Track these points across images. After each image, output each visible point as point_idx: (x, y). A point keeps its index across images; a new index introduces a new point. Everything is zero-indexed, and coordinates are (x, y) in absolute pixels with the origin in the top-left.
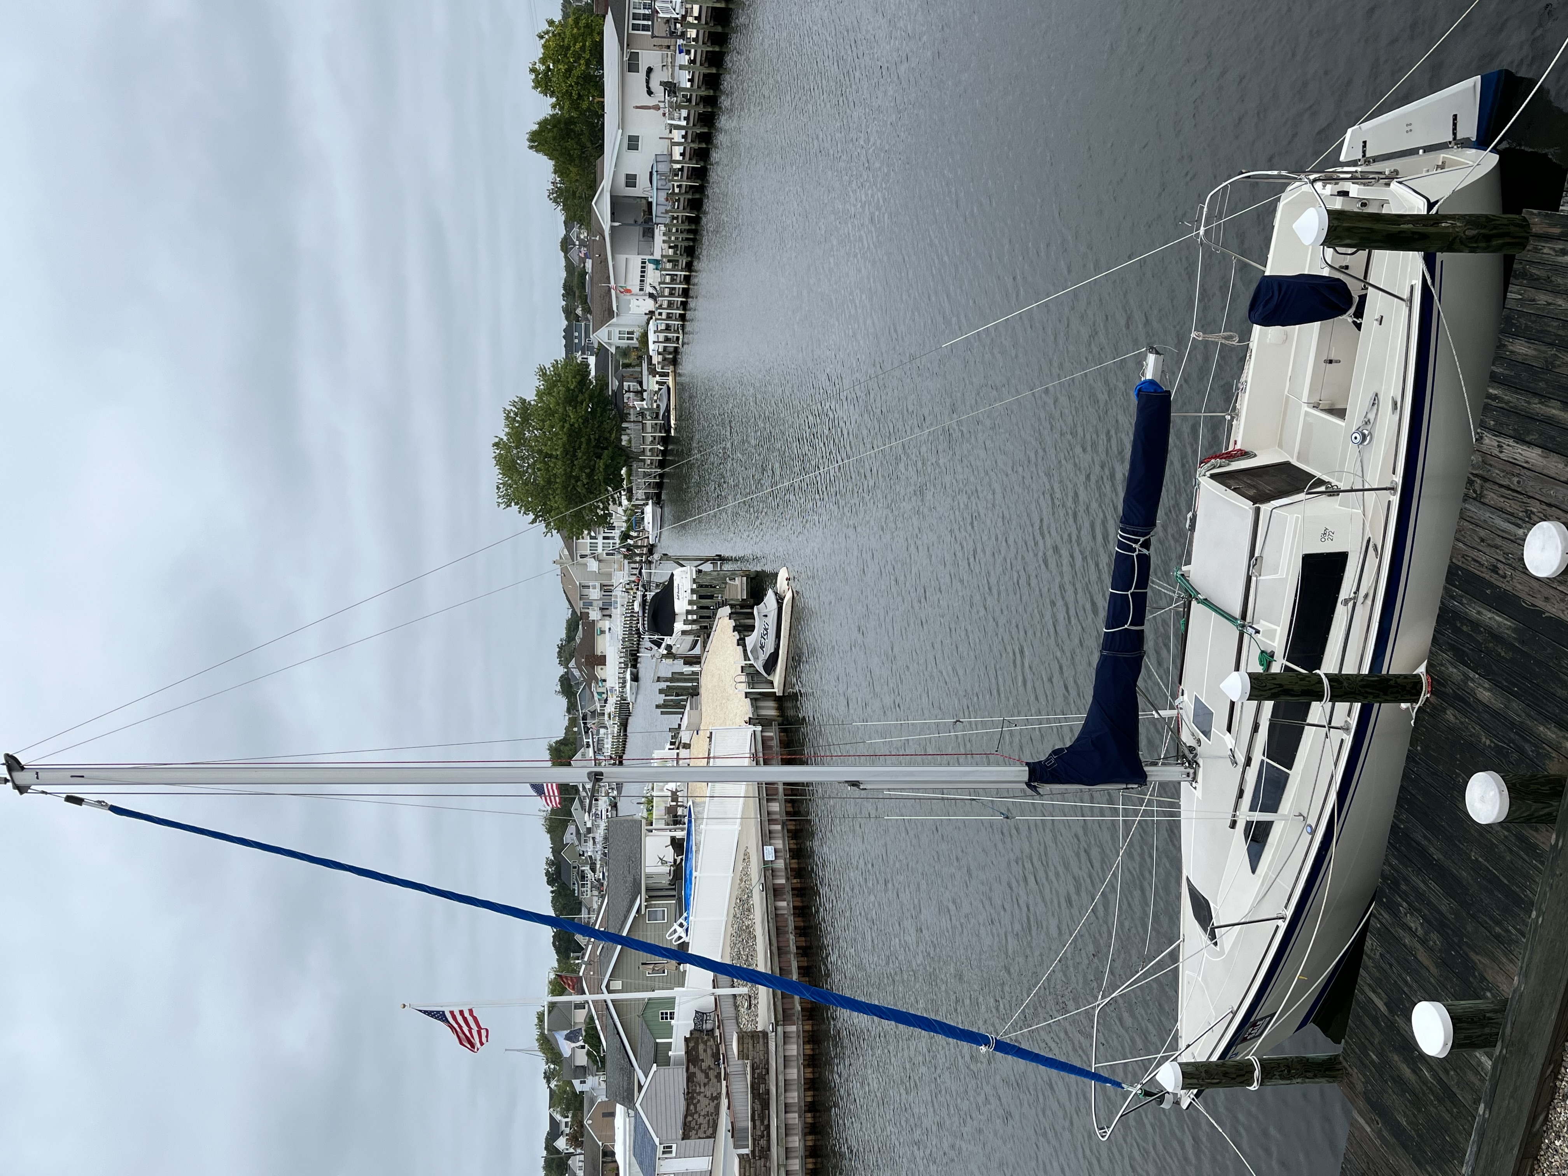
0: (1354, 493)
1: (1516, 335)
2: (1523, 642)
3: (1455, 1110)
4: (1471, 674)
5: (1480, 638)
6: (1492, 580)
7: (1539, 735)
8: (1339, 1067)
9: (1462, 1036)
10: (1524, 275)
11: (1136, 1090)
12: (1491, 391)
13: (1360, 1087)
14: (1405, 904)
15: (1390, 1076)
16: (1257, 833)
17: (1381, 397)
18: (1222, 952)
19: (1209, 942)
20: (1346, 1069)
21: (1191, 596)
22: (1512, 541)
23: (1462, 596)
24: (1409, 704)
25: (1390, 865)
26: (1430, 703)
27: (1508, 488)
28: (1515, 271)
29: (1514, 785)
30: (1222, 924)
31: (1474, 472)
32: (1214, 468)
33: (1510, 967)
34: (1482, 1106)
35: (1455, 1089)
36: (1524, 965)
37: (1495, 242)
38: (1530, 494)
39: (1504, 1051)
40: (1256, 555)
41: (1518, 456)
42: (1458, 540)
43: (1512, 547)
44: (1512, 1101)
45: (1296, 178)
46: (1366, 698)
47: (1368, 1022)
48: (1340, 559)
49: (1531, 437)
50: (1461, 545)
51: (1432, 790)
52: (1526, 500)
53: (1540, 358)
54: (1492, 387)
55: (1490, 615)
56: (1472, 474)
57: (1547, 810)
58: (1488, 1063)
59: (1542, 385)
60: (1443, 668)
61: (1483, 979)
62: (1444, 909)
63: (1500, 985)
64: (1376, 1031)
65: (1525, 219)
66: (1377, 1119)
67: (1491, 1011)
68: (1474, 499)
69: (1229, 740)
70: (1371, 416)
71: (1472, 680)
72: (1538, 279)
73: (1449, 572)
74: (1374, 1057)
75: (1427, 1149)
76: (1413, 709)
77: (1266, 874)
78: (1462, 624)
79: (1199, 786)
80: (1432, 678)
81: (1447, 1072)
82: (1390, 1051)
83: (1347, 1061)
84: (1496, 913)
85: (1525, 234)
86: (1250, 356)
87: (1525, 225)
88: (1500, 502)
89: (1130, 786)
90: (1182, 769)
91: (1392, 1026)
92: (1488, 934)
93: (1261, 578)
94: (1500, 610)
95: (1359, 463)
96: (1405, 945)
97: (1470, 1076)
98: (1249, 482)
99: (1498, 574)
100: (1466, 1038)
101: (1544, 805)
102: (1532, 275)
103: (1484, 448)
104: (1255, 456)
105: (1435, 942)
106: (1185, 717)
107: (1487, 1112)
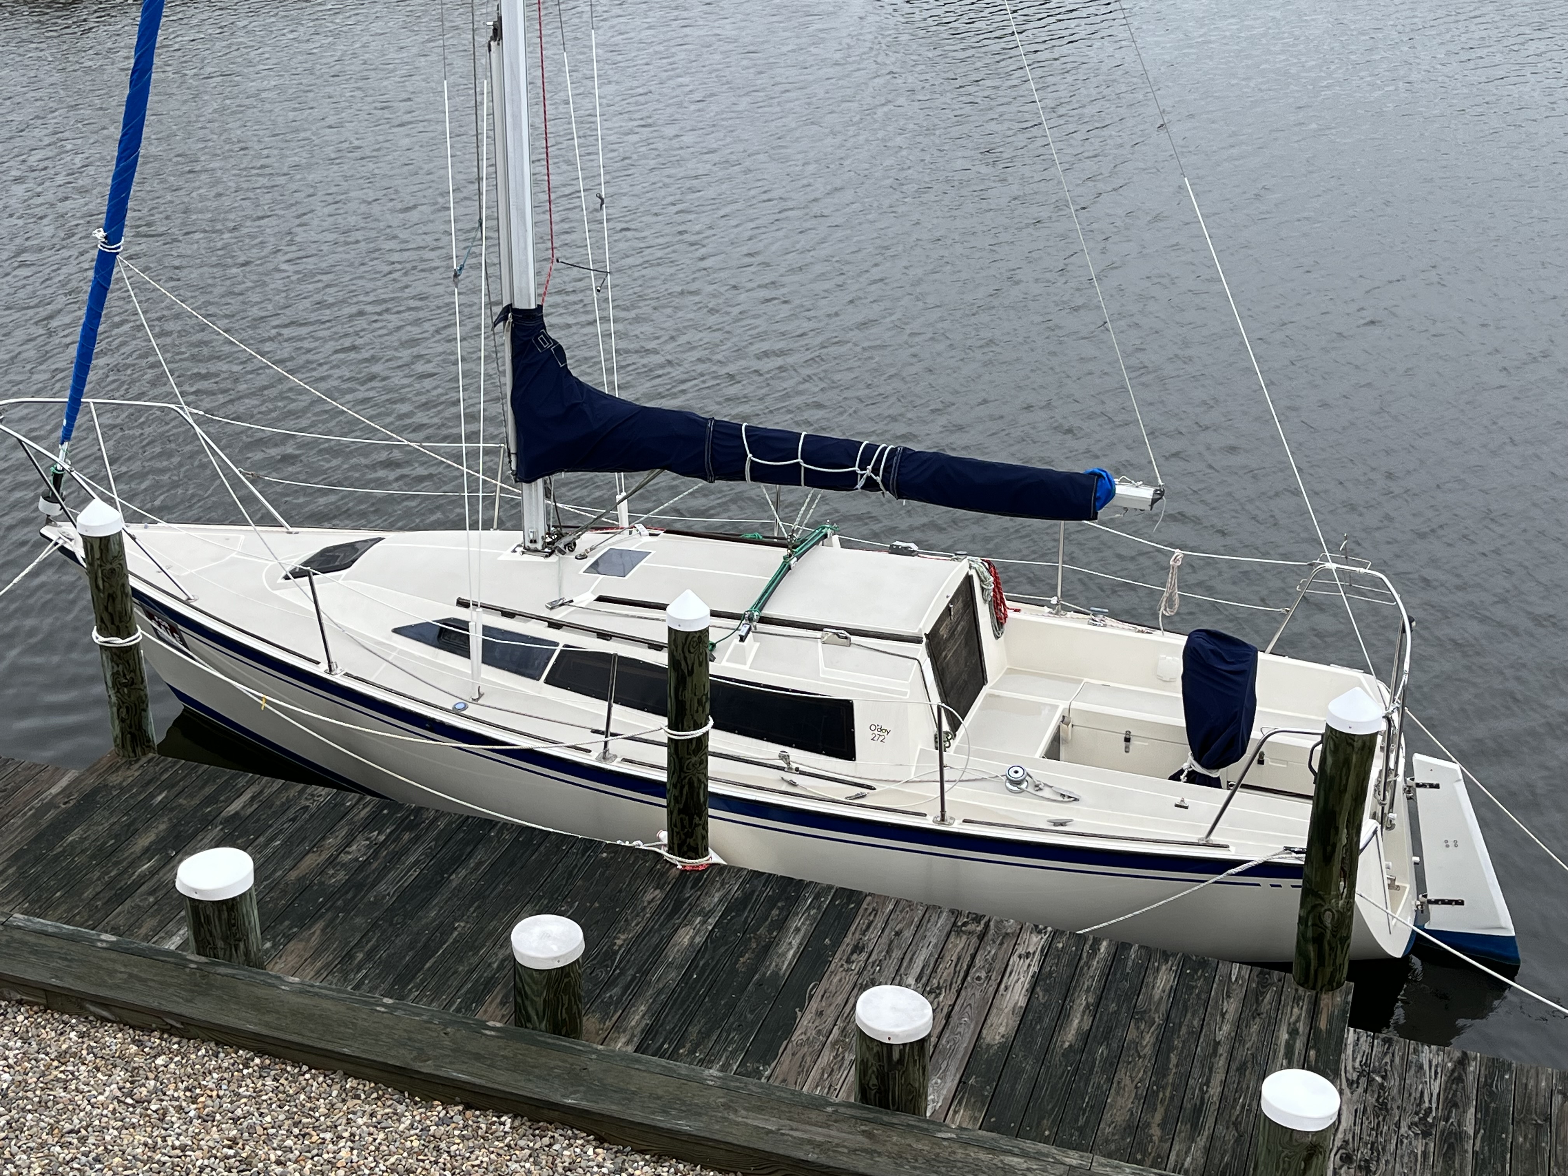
0: (938, 769)
1: (1181, 975)
2: (759, 984)
3: (99, 903)
4: (712, 921)
5: (762, 931)
6: (843, 947)
7: (633, 1006)
8: (139, 750)
9: (210, 911)
10: (1264, 985)
11: (61, 462)
12: (1105, 943)
13: (115, 779)
14: (382, 838)
15: (135, 819)
16: (453, 635)
17: (1074, 805)
18: (279, 587)
19: (289, 568)
20: (136, 761)
21: (795, 547)
22: (898, 970)
23: (819, 908)
24: (666, 841)
25: (436, 819)
26: (669, 870)
27: (969, 967)
28: (1269, 974)
29: (568, 975)
30: (316, 586)
31: (992, 924)
32: (981, 581)
33: (309, 972)
34: (113, 938)
35: (128, 904)
36: (317, 990)
37: (1311, 949)
38: (963, 993)
39: (193, 966)
40: (854, 639)
41: (1014, 977)
42: (897, 903)
43: (890, 971)
44: (125, 976)
45: (1395, 694)
46: (675, 786)
47: (208, 790)
48: (846, 751)
49: (1041, 994)
50: (891, 907)
51: (547, 874)
52: (955, 987)
53: (1150, 1004)
54: (1109, 945)
55: (795, 943)
56: (989, 921)
57: (535, 1017)
58: (172, 944)
59: (1113, 1007)
60: (718, 885)
61: (289, 938)
62: (382, 887)
63: (283, 958)
64: (196, 801)
65: (1340, 985)
66: (72, 803)
67: (246, 947)
68: (955, 924)
69: (586, 598)
70: (1046, 792)
71: (704, 922)
72: (1258, 1003)
73: (852, 892)
74: (160, 798)
75: (39, 868)
76: (659, 847)
77: (394, 649)
78: (781, 909)
79: (518, 556)
80: (704, 871)
81: (152, 892)
82: (170, 819)
83: (149, 761)
84: (382, 954)
85: (1319, 985)
86: (1143, 632)
87: (1333, 985)
88: (952, 955)
89: (513, 458)
90: (542, 533)
91: (207, 822)
92: (352, 944)
93: (820, 644)
94: (802, 955)
95: (979, 776)
96: (324, 838)
97: (149, 924)
98: (959, 628)
99: (852, 953)
100: (207, 918)
101: (541, 1014)
102: (1263, 994)
103: (1025, 936)
104: (997, 637)
105: (332, 876)
106: (617, 537)
107: (104, 945)
